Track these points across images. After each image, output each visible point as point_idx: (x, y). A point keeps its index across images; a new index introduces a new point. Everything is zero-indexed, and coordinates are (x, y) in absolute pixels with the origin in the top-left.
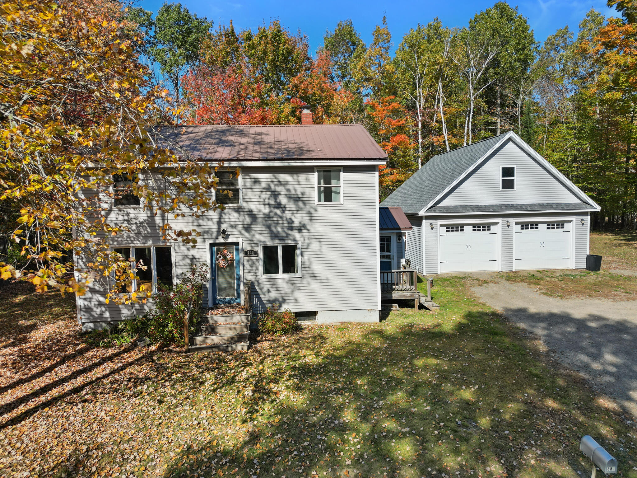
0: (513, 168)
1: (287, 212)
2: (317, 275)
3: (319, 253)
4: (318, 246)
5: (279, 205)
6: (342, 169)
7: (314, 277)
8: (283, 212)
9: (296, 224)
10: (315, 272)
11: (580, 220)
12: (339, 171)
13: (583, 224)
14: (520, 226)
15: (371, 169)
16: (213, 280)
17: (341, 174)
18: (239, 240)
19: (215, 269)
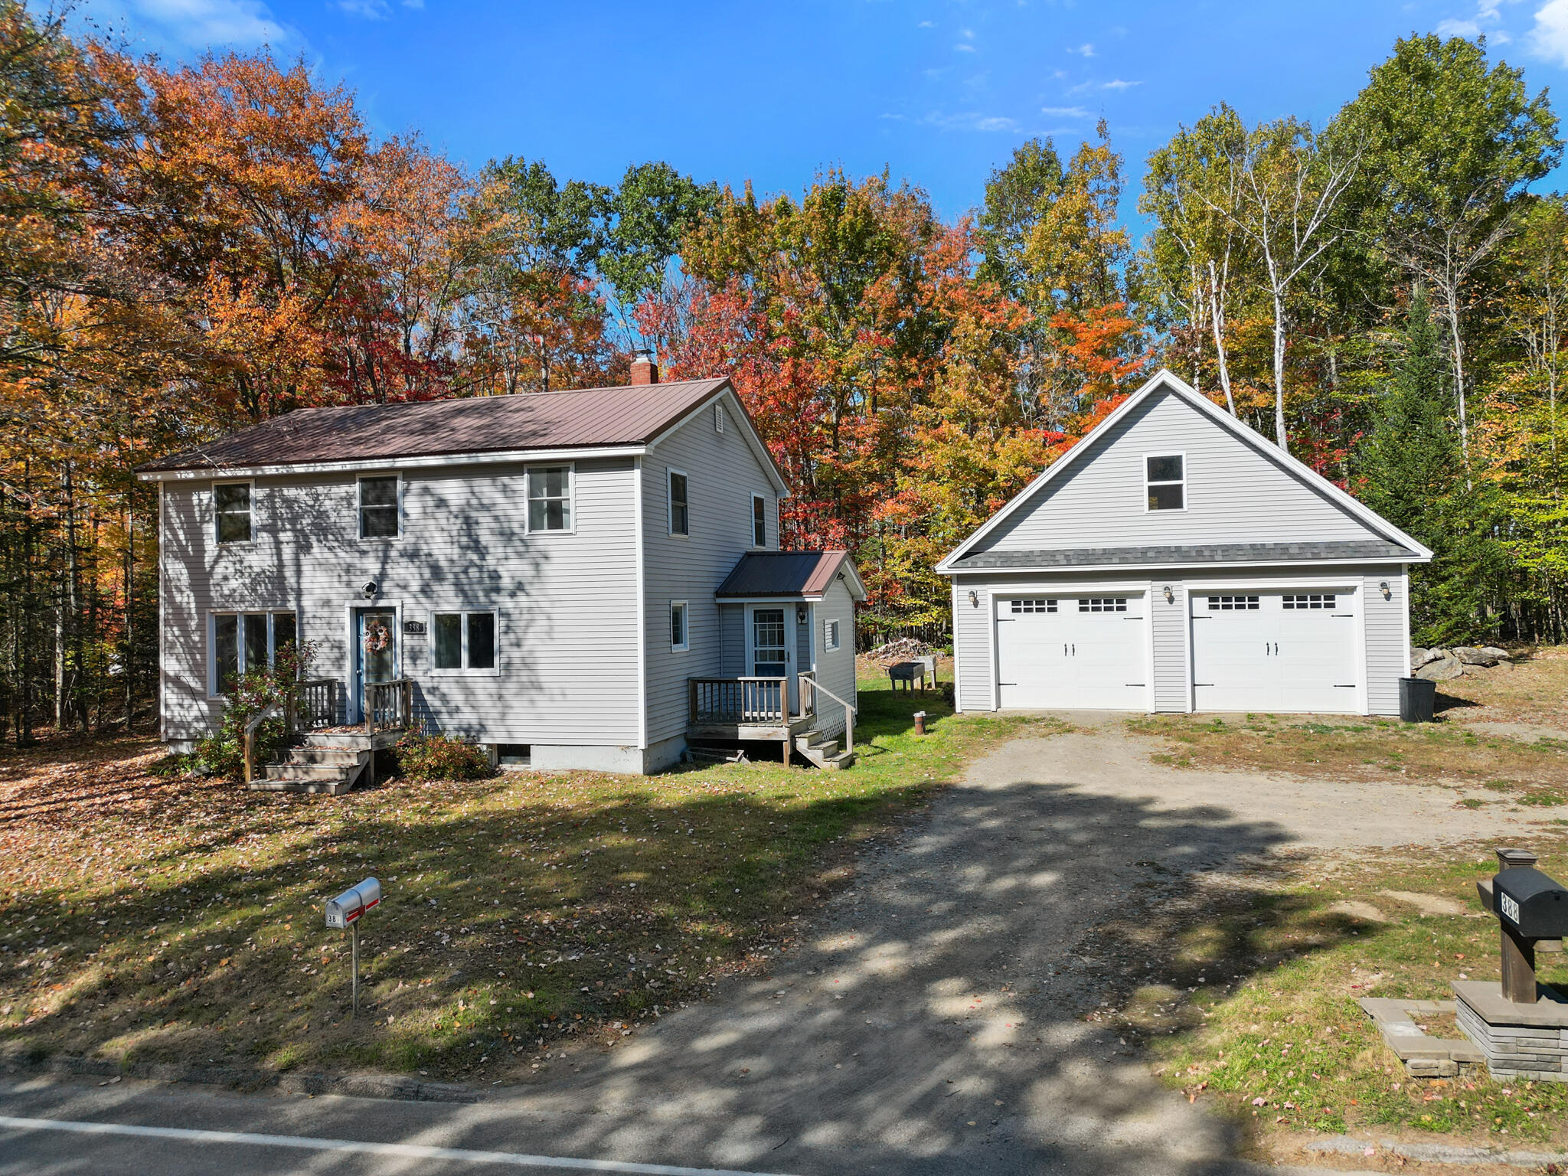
0: (1179, 458)
1: (488, 557)
6: (572, 466)
8: (483, 556)
11: (1378, 585)
12: (567, 470)
13: (1388, 597)
14: (1205, 601)
15: (626, 463)
16: (359, 675)
17: (571, 474)
18: (396, 603)
19: (364, 657)
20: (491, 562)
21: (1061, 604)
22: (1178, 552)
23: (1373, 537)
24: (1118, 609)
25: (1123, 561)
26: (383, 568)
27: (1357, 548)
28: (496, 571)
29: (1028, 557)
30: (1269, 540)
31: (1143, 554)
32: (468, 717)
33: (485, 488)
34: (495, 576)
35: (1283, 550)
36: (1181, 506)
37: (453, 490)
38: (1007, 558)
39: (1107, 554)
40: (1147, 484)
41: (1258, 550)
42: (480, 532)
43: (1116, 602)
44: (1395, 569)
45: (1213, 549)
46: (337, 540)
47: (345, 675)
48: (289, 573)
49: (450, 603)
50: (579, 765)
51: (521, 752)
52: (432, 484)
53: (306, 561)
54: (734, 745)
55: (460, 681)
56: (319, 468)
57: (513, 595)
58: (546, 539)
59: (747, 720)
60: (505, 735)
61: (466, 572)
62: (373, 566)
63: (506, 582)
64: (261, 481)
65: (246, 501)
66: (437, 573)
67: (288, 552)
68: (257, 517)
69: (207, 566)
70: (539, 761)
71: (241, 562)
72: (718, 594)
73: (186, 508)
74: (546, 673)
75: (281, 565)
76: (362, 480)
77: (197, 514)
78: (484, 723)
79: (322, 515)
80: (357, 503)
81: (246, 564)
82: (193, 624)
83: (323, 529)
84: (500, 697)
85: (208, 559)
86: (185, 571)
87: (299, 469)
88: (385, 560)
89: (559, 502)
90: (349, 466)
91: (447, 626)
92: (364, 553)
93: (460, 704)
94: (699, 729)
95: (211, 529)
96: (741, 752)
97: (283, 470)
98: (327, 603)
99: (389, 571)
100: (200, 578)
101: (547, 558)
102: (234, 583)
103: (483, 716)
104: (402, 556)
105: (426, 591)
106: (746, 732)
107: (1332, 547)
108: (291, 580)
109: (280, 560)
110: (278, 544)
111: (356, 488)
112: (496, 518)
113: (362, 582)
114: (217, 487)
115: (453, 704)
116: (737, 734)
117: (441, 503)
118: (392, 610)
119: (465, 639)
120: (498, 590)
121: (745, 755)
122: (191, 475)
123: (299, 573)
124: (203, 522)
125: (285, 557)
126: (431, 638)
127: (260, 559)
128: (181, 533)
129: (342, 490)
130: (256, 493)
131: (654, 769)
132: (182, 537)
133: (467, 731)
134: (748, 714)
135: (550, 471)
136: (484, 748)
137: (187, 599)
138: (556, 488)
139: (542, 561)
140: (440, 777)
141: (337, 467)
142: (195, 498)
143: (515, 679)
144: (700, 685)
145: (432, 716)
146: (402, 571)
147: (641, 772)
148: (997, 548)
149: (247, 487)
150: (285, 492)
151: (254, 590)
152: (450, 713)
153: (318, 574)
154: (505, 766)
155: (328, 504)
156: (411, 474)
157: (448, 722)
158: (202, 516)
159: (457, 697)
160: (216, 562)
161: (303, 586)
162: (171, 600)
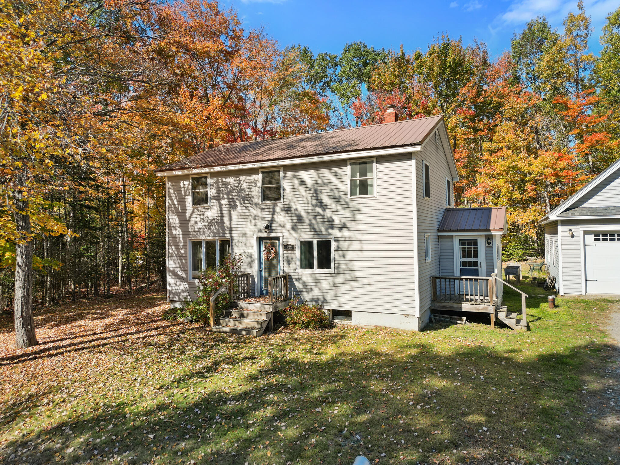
1: (327, 210)
5: (320, 204)
8: (324, 210)
12: (372, 162)
15: (407, 156)
16: (261, 271)
17: (374, 165)
18: (279, 235)
19: (263, 262)
20: (328, 213)
26: (273, 217)
28: (331, 218)
29: (607, 210)
32: (316, 294)
33: (326, 174)
34: (331, 220)
37: (308, 176)
38: (593, 210)
42: (323, 198)
46: (250, 203)
47: (254, 271)
48: (226, 219)
49: (308, 235)
50: (381, 323)
51: (347, 314)
52: (297, 173)
53: (234, 214)
54: (461, 314)
55: (312, 275)
56: (241, 167)
57: (340, 230)
58: (359, 200)
59: (467, 300)
60: (337, 305)
61: (315, 218)
62: (267, 216)
63: (337, 223)
64: (213, 175)
65: (205, 185)
66: (300, 219)
67: (225, 209)
68: (211, 192)
69: (187, 217)
70: (356, 320)
71: (203, 215)
72: (439, 231)
73: (177, 189)
74: (358, 272)
75: (222, 216)
76: (262, 173)
77: (183, 192)
78: (326, 298)
79: (242, 190)
80: (259, 184)
81: (205, 216)
82: (181, 245)
83: (243, 197)
84: (334, 284)
85: (188, 214)
86: (177, 220)
87: (232, 168)
88: (273, 213)
89: (366, 181)
90: (256, 165)
91: (307, 246)
92: (263, 209)
93: (313, 287)
94: (438, 304)
95: (189, 199)
96: (464, 318)
97: (223, 168)
98: (244, 235)
99: (276, 219)
100: (184, 223)
101: (359, 210)
102: (200, 225)
103: (325, 294)
104: (282, 211)
105: (294, 228)
106: (466, 307)
108: (227, 223)
109: (222, 214)
110: (220, 205)
111: (259, 177)
112: (331, 190)
113: (263, 224)
114: (193, 179)
115: (309, 287)
116: (461, 308)
117: (302, 183)
118: (278, 238)
119: (315, 254)
120: (332, 227)
121: (467, 320)
122: (180, 173)
123: (231, 219)
124: (185, 195)
125: (224, 212)
126: (297, 253)
127: (212, 213)
128: (175, 201)
129: (251, 178)
130: (210, 181)
131: (423, 329)
132: (176, 203)
133: (317, 301)
134: (467, 297)
135: (360, 163)
136: (326, 311)
137: (178, 233)
138: (364, 173)
139: (356, 212)
140: (307, 328)
141: (250, 166)
142: (182, 184)
143: (342, 275)
144: (438, 281)
145: (298, 293)
146: (282, 218)
147: (416, 329)
148: (585, 205)
149: (206, 178)
150: (224, 180)
151: (210, 229)
152: (308, 292)
153: (240, 220)
154: (336, 321)
155: (245, 185)
156: (287, 168)
157: (306, 296)
158: (185, 193)
159: (311, 283)
160: (191, 215)
161: (233, 226)
162: (171, 233)
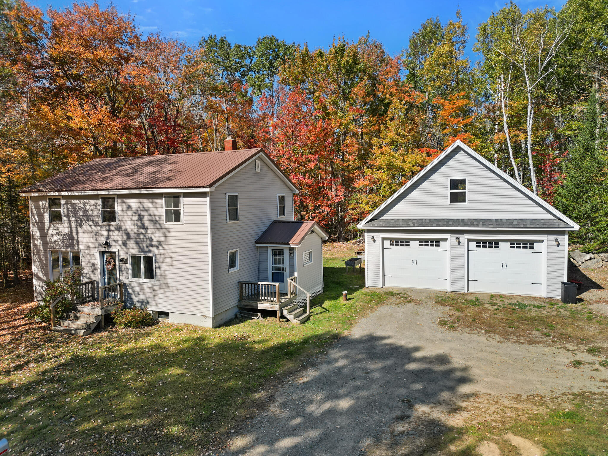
0: (465, 180)
1: (149, 232)
2: (170, 285)
3: (171, 267)
4: (170, 262)
5: (143, 226)
6: (182, 195)
7: (168, 286)
8: (147, 231)
9: (155, 242)
10: (169, 283)
11: (554, 240)
12: (180, 197)
13: (558, 245)
14: (474, 244)
15: (203, 195)
16: (105, 278)
17: (182, 199)
18: (116, 250)
19: (106, 271)
20: (149, 234)
21: (411, 242)
22: (463, 222)
23: (553, 218)
24: (436, 246)
25: (438, 226)
26: (109, 234)
27: (544, 223)
28: (151, 237)
29: (397, 222)
30: (504, 217)
31: (447, 222)
33: (147, 203)
34: (151, 240)
35: (510, 222)
36: (464, 201)
38: (388, 222)
39: (431, 222)
40: (450, 191)
41: (499, 222)
42: (145, 222)
43: (436, 243)
44: (563, 233)
45: (478, 221)
46: (92, 222)
47: (97, 277)
48: (74, 233)
49: (134, 251)
50: (188, 322)
51: (166, 314)
52: (125, 200)
53: (80, 232)
54: (255, 311)
55: (139, 284)
56: (83, 193)
57: (157, 247)
58: (172, 226)
59: (263, 300)
61: (139, 236)
62: (105, 233)
64: (64, 197)
65: (59, 205)
66: (128, 236)
68: (63, 210)
69: (46, 231)
70: (172, 319)
71: (58, 230)
72: (257, 242)
73: (37, 207)
76: (102, 198)
77: (42, 210)
78: (148, 299)
79: (85, 211)
80: (100, 207)
81: (60, 231)
82: (42, 253)
83: (88, 217)
85: (46, 227)
86: (38, 233)
87: (76, 193)
88: (109, 230)
89: (178, 211)
90: (95, 193)
91: (136, 259)
92: (102, 227)
93: (139, 292)
94: (243, 303)
95: (46, 215)
96: (259, 314)
97: (70, 193)
98: (88, 246)
99: (111, 235)
100: (44, 235)
102: (55, 238)
103: (147, 296)
104: (115, 229)
105: (125, 244)
106: (261, 306)
107: (533, 222)
108: (75, 237)
109: (71, 230)
110: (70, 223)
111: (99, 201)
112: (150, 214)
113: (103, 240)
114: (49, 199)
115: (136, 291)
116: (258, 306)
117: (129, 207)
118: (115, 253)
119: (142, 266)
120: (152, 245)
121: (261, 315)
122: (37, 194)
124: (44, 212)
125: (72, 227)
126: (129, 266)
127: (64, 229)
128: (36, 217)
129: (92, 202)
130: (62, 202)
131: (217, 325)
132: (37, 219)
133: (142, 302)
134: (263, 298)
135: (173, 197)
136: (151, 312)
137: (39, 243)
138: (177, 204)
140: (129, 327)
141: (90, 193)
142: (40, 203)
144: (244, 285)
145: (130, 297)
146: (116, 235)
147: (211, 326)
149: (59, 199)
150: (73, 202)
151: (63, 241)
152: (135, 295)
153: (84, 234)
154: (159, 319)
155: (88, 207)
156: (120, 196)
157: (135, 299)
160: (49, 228)
161: (79, 239)
162: (34, 243)
